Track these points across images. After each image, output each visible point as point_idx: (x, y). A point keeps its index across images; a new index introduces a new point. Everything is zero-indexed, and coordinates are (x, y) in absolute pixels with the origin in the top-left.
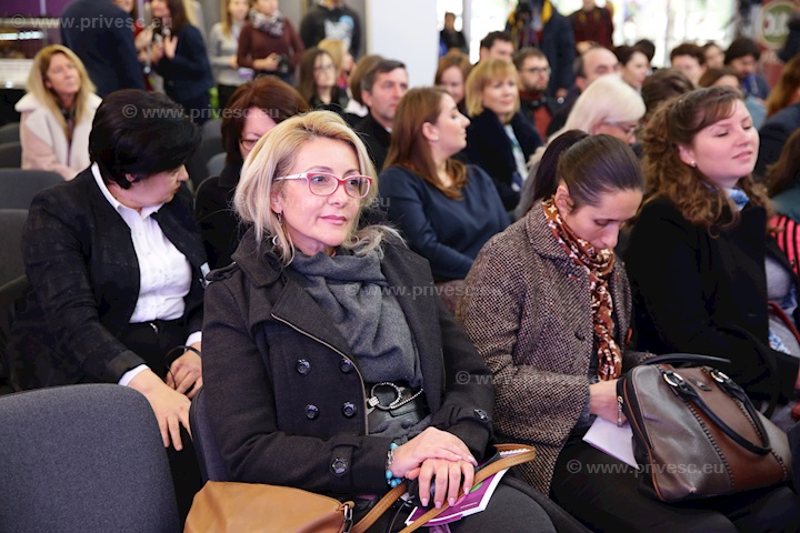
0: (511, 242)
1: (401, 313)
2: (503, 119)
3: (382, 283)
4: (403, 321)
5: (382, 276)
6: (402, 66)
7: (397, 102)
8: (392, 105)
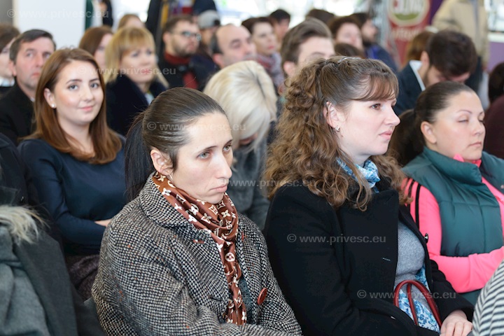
0: (130, 220)
1: (34, 295)
2: (143, 88)
3: (14, 264)
4: (37, 302)
5: (13, 257)
6: (47, 35)
7: (40, 71)
8: (34, 74)
